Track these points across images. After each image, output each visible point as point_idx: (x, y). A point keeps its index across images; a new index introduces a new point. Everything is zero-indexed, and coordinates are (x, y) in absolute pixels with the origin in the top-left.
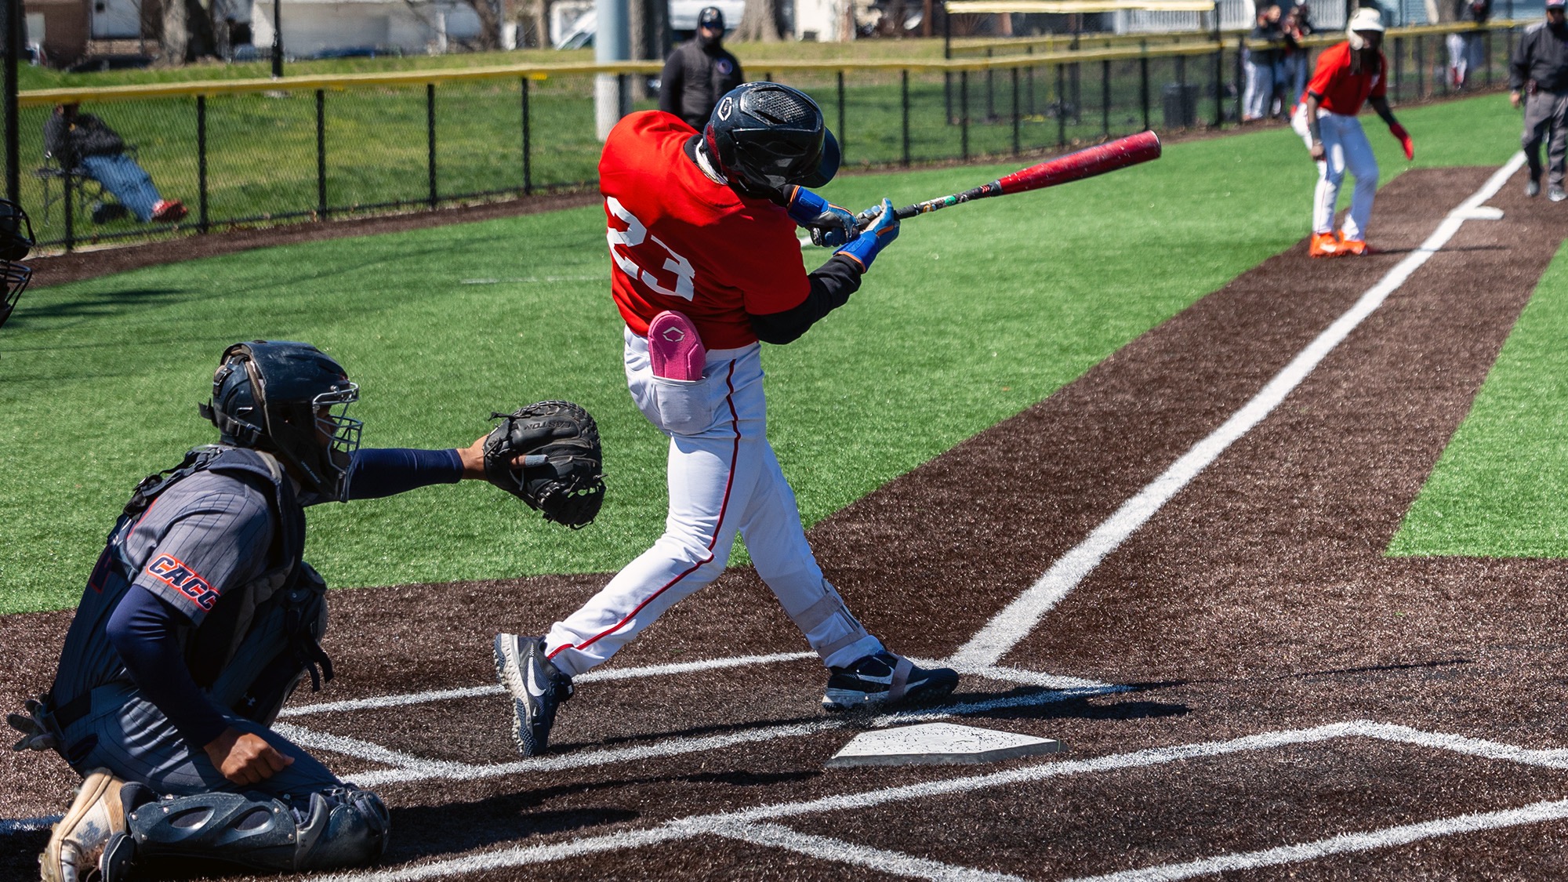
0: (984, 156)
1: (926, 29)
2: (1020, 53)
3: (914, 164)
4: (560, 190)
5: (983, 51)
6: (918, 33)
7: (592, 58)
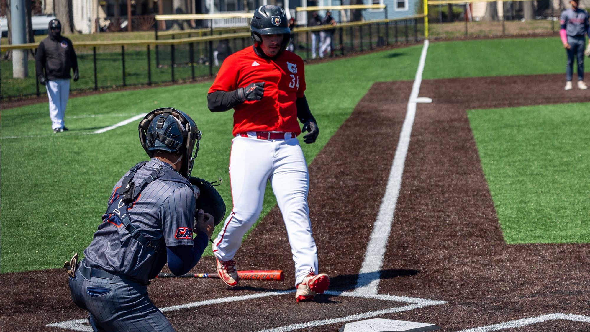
0: (181, 81)
1: (130, 28)
2: (186, 37)
3: (153, 85)
4: (13, 99)
5: (171, 37)
6: (126, 29)
7: (10, 42)
